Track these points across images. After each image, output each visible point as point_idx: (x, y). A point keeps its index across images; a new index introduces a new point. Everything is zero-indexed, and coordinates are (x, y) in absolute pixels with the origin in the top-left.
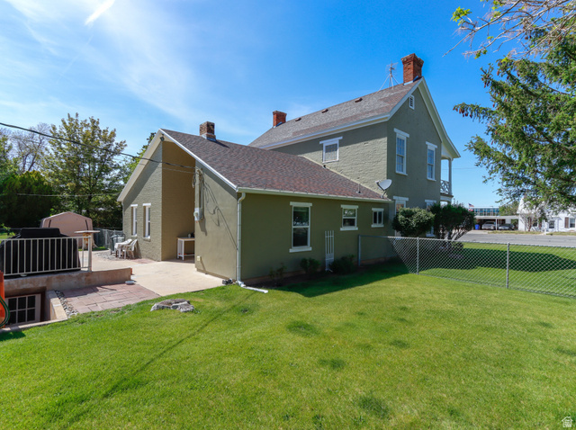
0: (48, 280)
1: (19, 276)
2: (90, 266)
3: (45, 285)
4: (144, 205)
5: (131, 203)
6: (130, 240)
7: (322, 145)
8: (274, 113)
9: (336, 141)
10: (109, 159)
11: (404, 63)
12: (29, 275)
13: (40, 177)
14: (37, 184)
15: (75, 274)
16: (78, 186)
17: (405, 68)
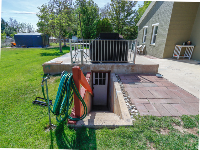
0: (112, 67)
1: (99, 63)
2: (134, 61)
3: (110, 70)
4: (153, 25)
5: (144, 26)
6: (141, 46)
10: (131, 9)
12: (103, 62)
13: (108, 20)
14: (106, 23)
15: (126, 65)
16: (119, 23)
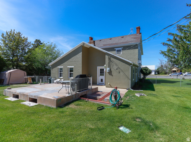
0: (87, 92)
4: (68, 67)
5: (57, 66)
7: (115, 49)
8: (90, 38)
9: (121, 49)
11: (137, 28)
17: (137, 30)
